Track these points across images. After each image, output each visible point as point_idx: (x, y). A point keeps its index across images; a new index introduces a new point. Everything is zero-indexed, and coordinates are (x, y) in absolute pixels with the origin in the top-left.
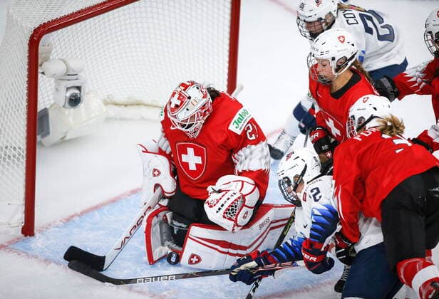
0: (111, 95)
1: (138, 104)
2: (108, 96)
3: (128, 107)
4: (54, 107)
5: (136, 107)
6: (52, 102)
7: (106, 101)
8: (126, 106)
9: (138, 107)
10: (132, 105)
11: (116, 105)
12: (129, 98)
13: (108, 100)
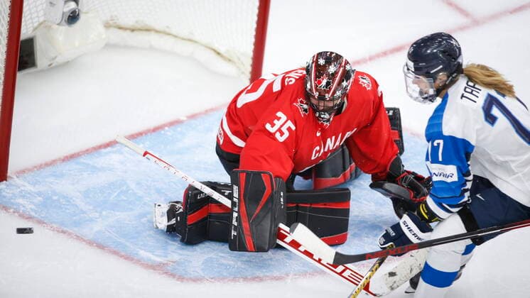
0: (116, 16)
1: (148, 30)
2: (112, 17)
3: (135, 33)
4: (42, 26)
5: (144, 32)
6: (42, 19)
7: (107, 23)
8: (133, 30)
9: (148, 33)
10: (140, 30)
11: (120, 28)
12: (137, 22)
13: (111, 22)
